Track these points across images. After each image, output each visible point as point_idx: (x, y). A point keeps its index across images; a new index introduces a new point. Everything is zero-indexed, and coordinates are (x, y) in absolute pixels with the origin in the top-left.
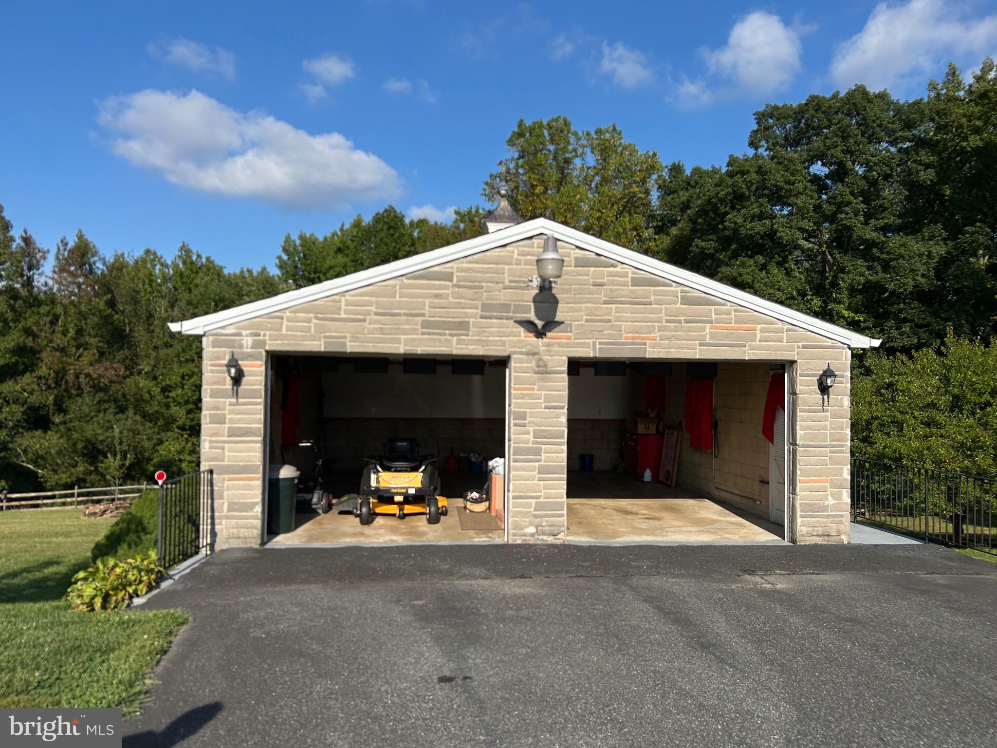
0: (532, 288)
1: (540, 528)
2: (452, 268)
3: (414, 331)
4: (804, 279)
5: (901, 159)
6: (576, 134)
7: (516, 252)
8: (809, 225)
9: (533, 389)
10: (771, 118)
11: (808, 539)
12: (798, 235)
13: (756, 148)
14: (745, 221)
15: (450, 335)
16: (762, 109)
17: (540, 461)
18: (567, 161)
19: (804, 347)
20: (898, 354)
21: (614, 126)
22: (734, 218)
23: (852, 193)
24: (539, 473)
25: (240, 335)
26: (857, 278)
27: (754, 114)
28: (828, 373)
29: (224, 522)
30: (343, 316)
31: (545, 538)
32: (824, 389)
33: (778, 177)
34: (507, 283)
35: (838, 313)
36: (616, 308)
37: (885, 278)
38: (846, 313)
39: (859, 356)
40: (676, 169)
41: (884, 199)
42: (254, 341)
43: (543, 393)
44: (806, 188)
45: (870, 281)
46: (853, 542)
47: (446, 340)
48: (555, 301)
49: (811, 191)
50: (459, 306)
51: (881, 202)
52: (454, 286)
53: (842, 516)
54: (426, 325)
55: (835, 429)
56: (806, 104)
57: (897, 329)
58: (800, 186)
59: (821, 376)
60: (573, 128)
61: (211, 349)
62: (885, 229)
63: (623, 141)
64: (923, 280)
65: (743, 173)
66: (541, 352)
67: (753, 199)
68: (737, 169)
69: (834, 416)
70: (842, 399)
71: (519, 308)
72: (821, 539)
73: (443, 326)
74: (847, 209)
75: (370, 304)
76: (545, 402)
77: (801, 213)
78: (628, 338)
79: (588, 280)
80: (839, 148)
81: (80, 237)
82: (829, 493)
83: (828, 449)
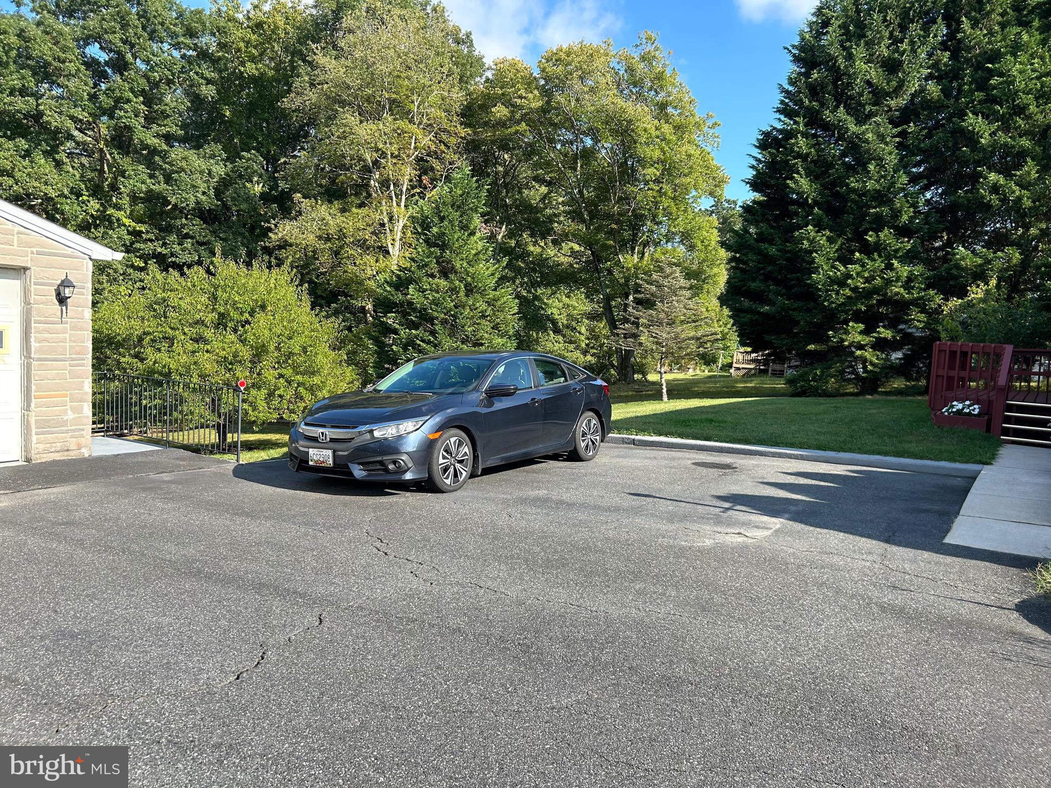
4: (78, 176)
5: (183, 67)
8: (84, 116)
11: (46, 456)
12: (69, 124)
13: (18, 5)
19: (38, 253)
20: (171, 270)
23: (132, 90)
26: (139, 185)
28: (66, 283)
32: (62, 300)
33: (44, 49)
35: (118, 220)
37: (167, 190)
38: (127, 221)
41: (166, 105)
44: (78, 70)
45: (152, 190)
46: (95, 454)
49: (84, 75)
51: (163, 108)
53: (83, 430)
55: (74, 342)
57: (179, 244)
58: (72, 67)
59: (58, 286)
62: (168, 138)
64: (204, 198)
69: (74, 328)
70: (83, 311)
72: (60, 454)
74: (126, 106)
77: (73, 98)
80: (118, 36)
82: (68, 407)
83: (67, 363)
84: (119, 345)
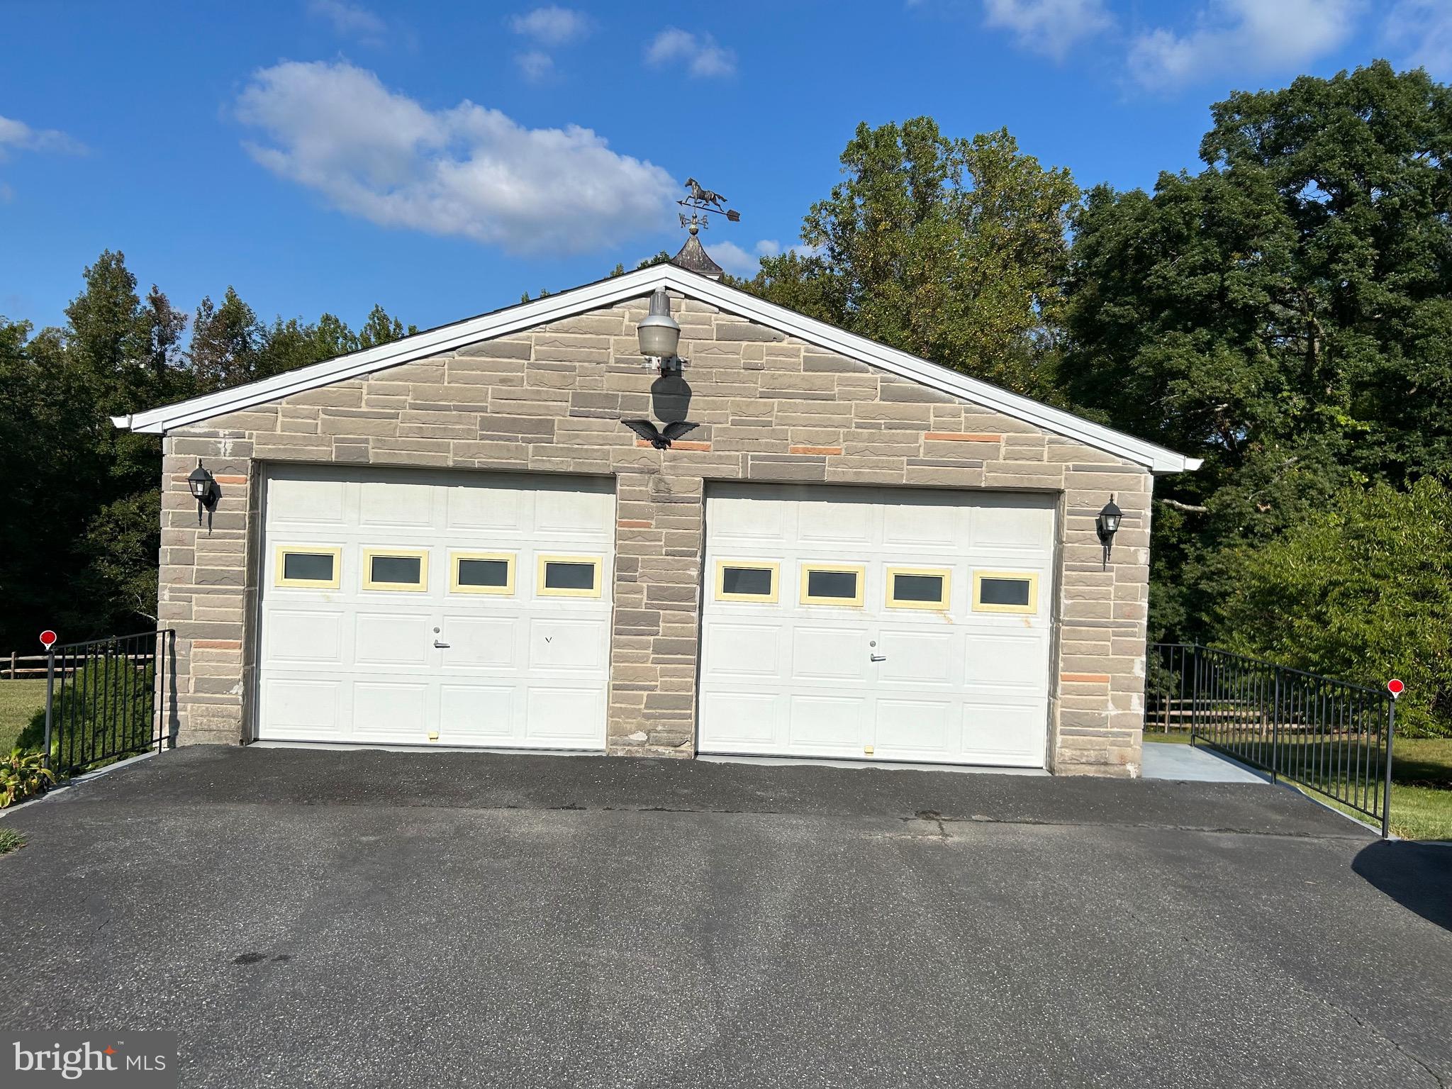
0: (651, 371)
1: (652, 734)
2: (529, 338)
3: (469, 433)
4: (1277, 366)
6: (945, 143)
7: (627, 316)
8: (1285, 282)
9: (648, 526)
10: (1238, 113)
11: (1072, 767)
12: (1264, 297)
13: (1211, 161)
14: (1179, 275)
15: (524, 440)
16: (1224, 98)
17: (657, 634)
18: (931, 184)
19: (1076, 469)
21: (1004, 130)
22: (1163, 270)
23: (1356, 231)
24: (655, 652)
25: (215, 435)
26: (1364, 364)
27: (1212, 108)
28: (1111, 511)
29: (189, 706)
30: (364, 409)
31: (661, 749)
32: (1105, 536)
33: (1234, 207)
34: (612, 362)
35: (1332, 418)
36: (779, 403)
37: (1407, 365)
38: (1342, 419)
39: (1165, 485)
40: (1100, 196)
41: (1411, 240)
42: (235, 444)
43: (664, 531)
45: (1385, 369)
46: (1148, 775)
47: (517, 447)
48: (686, 393)
49: (1289, 227)
50: (537, 396)
51: (1407, 245)
52: (531, 366)
53: (1129, 735)
54: (487, 424)
55: (1122, 599)
56: (1291, 91)
57: (1425, 445)
58: (1269, 220)
59: (1101, 514)
60: (941, 136)
61: (174, 455)
62: (1413, 288)
63: (1017, 153)
65: (1177, 199)
66: (663, 470)
67: (1194, 241)
68: (1170, 192)
69: (1122, 577)
70: (1136, 551)
71: (630, 402)
72: (1093, 768)
73: (514, 426)
74: (1346, 256)
75: (406, 391)
76: (666, 545)
78: (795, 450)
79: (738, 359)
80: (1337, 161)
81: (231, 297)
82: (1109, 698)
83: (1110, 630)
84: (1293, 600)
